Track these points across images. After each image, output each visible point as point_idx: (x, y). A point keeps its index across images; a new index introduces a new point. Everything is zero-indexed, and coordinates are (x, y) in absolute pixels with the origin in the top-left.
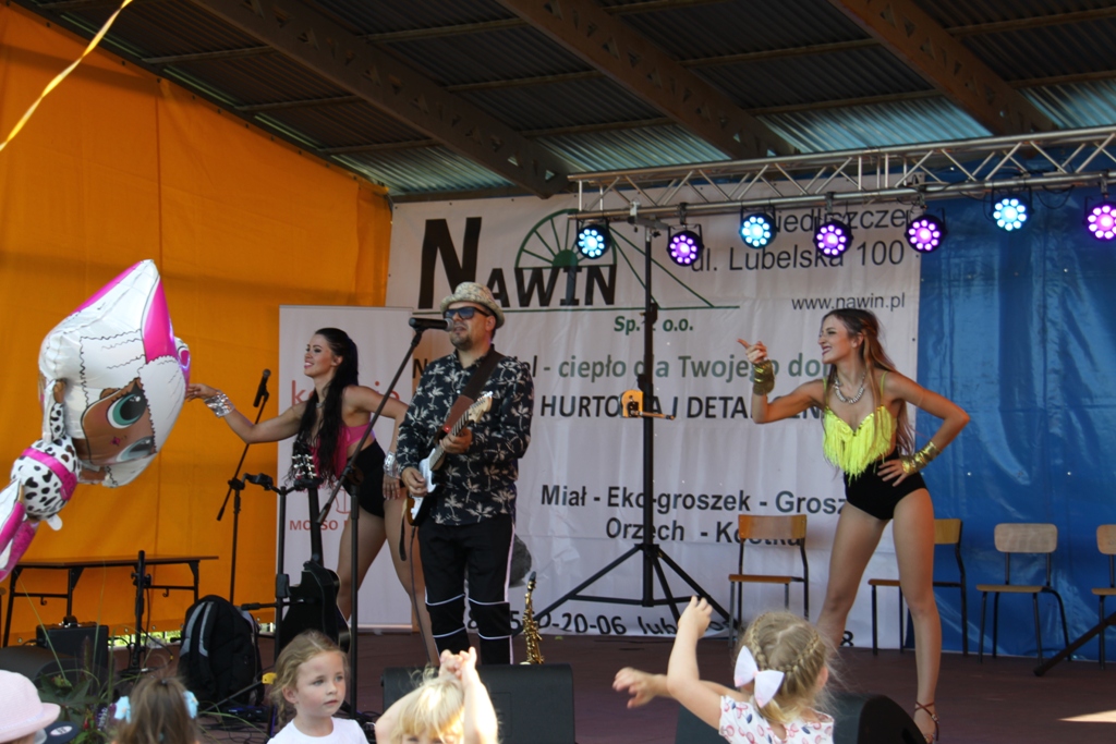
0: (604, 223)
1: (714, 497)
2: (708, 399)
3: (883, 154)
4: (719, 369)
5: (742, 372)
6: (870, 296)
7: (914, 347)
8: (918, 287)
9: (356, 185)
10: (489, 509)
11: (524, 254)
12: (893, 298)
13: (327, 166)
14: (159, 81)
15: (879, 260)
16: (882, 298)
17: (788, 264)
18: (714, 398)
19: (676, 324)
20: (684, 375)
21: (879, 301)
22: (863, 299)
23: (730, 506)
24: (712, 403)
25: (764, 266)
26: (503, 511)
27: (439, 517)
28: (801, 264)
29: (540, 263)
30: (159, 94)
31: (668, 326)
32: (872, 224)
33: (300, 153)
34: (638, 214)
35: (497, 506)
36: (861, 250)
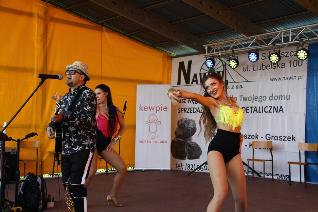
0: (212, 58)
1: (248, 135)
2: (247, 107)
3: (289, 30)
4: (250, 99)
5: (256, 99)
6: (292, 76)
7: (305, 90)
8: (306, 73)
9: (162, 54)
10: (81, 147)
11: (202, 69)
12: (299, 76)
13: (154, 49)
14: (102, 27)
15: (295, 65)
16: (296, 77)
17: (269, 68)
18: (249, 107)
19: (239, 87)
20: (241, 101)
21: (295, 77)
22: (290, 77)
23: (253, 138)
24: (248, 108)
25: (262, 69)
26: (87, 148)
28: (273, 68)
29: (206, 72)
30: (102, 31)
31: (237, 87)
32: (293, 55)
33: (145, 46)
34: (221, 55)
35: (85, 146)
36: (290, 63)
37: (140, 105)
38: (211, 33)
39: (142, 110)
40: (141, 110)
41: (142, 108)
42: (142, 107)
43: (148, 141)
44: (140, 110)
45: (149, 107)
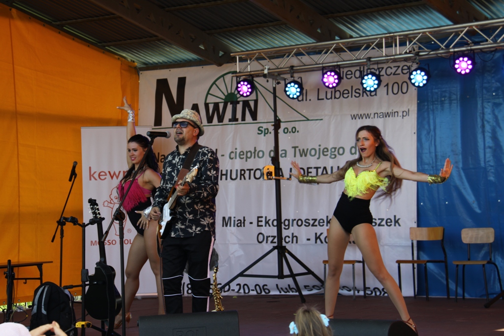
0: (251, 78)
1: (313, 220)
2: (308, 168)
3: (396, 36)
4: (313, 152)
5: (325, 153)
6: (391, 111)
7: (415, 137)
8: (416, 105)
9: (119, 62)
10: (199, 229)
11: (209, 95)
12: (403, 112)
13: (104, 53)
14: (10, 10)
15: (395, 92)
16: (397, 112)
17: (348, 96)
18: (311, 168)
19: (290, 130)
20: (295, 156)
21: (396, 113)
22: (388, 113)
23: (321, 224)
24: (310, 170)
25: (335, 98)
26: (207, 229)
27: (173, 233)
28: (355, 96)
29: (218, 100)
30: (11, 17)
31: (286, 131)
32: (391, 73)
33: (89, 46)
34: (268, 73)
35: (203, 226)
36: (386, 87)
37: (90, 168)
38: (235, 28)
39: (96, 179)
40: (92, 178)
41: (94, 175)
42: (95, 172)
43: (111, 242)
44: (90, 179)
45: (109, 172)
